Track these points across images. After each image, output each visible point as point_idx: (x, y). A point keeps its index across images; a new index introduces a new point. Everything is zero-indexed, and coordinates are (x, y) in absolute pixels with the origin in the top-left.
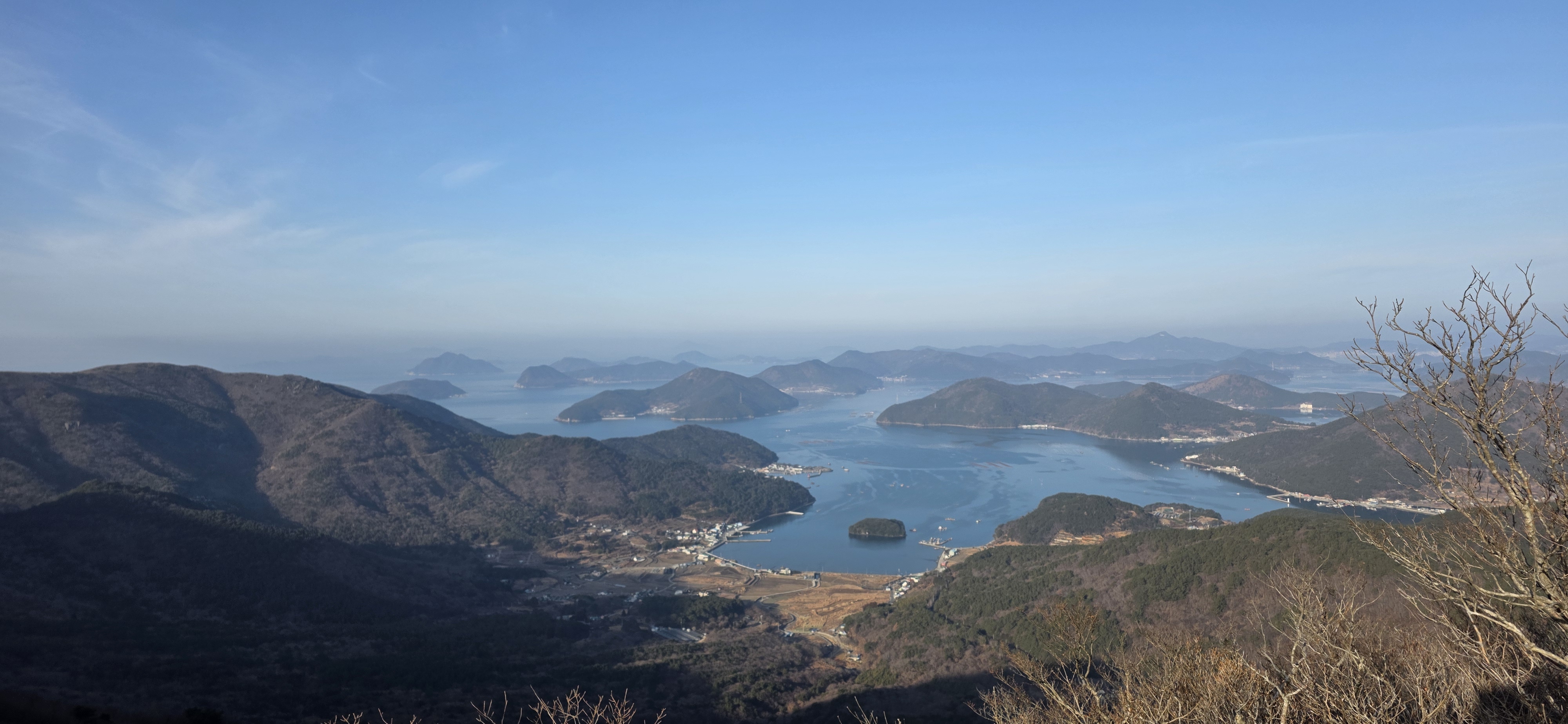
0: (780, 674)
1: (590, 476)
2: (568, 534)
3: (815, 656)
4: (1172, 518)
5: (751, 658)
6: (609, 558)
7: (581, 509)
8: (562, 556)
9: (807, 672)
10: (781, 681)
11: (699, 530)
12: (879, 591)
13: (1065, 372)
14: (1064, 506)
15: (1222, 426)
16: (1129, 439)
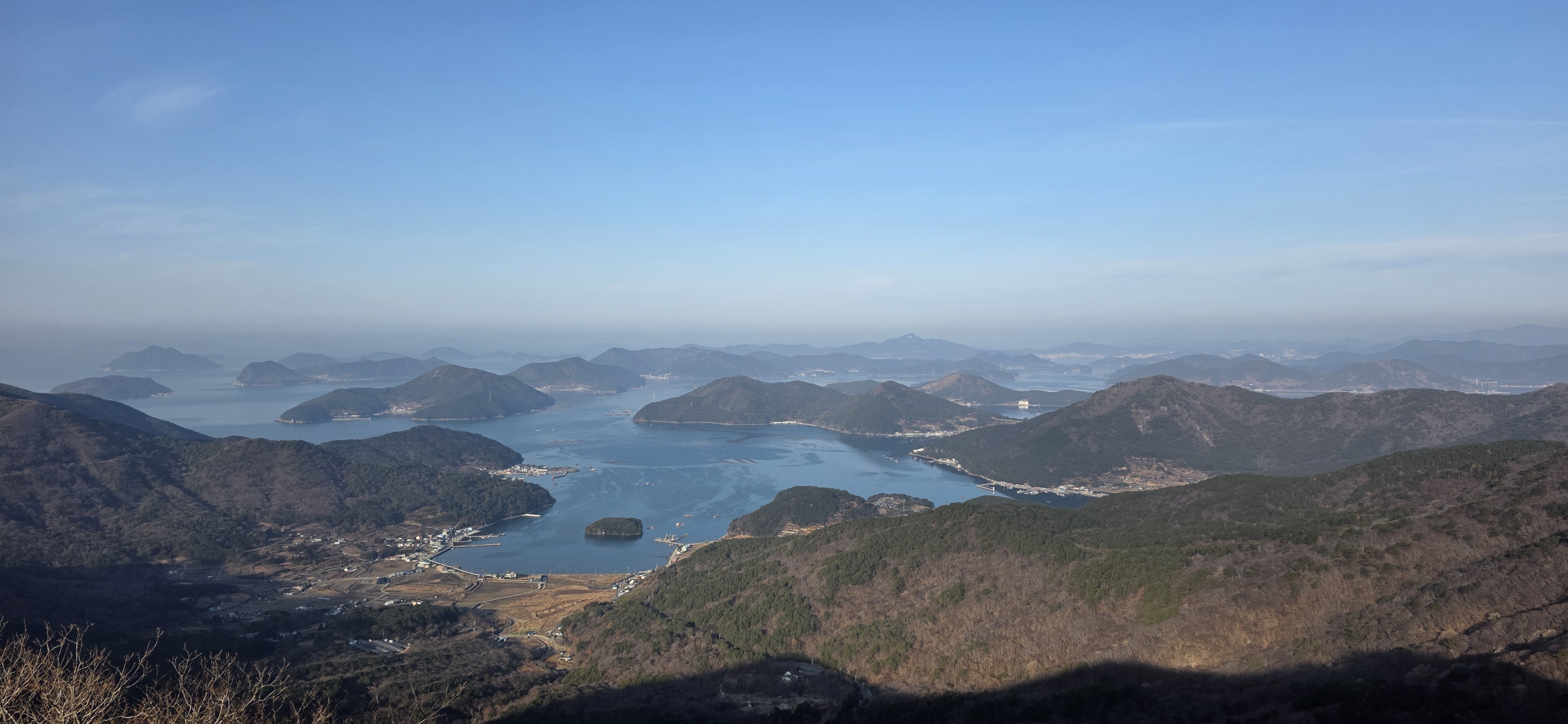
0: (482, 680)
1: (301, 482)
2: (269, 545)
3: (524, 659)
4: (891, 507)
5: (453, 666)
6: (316, 569)
7: (288, 517)
8: (259, 570)
9: (511, 676)
10: (481, 686)
11: (423, 536)
12: (605, 591)
13: (821, 370)
14: (793, 499)
15: (949, 421)
16: (868, 434)
